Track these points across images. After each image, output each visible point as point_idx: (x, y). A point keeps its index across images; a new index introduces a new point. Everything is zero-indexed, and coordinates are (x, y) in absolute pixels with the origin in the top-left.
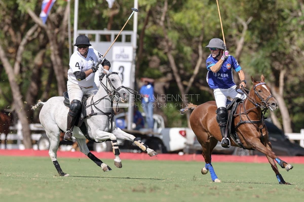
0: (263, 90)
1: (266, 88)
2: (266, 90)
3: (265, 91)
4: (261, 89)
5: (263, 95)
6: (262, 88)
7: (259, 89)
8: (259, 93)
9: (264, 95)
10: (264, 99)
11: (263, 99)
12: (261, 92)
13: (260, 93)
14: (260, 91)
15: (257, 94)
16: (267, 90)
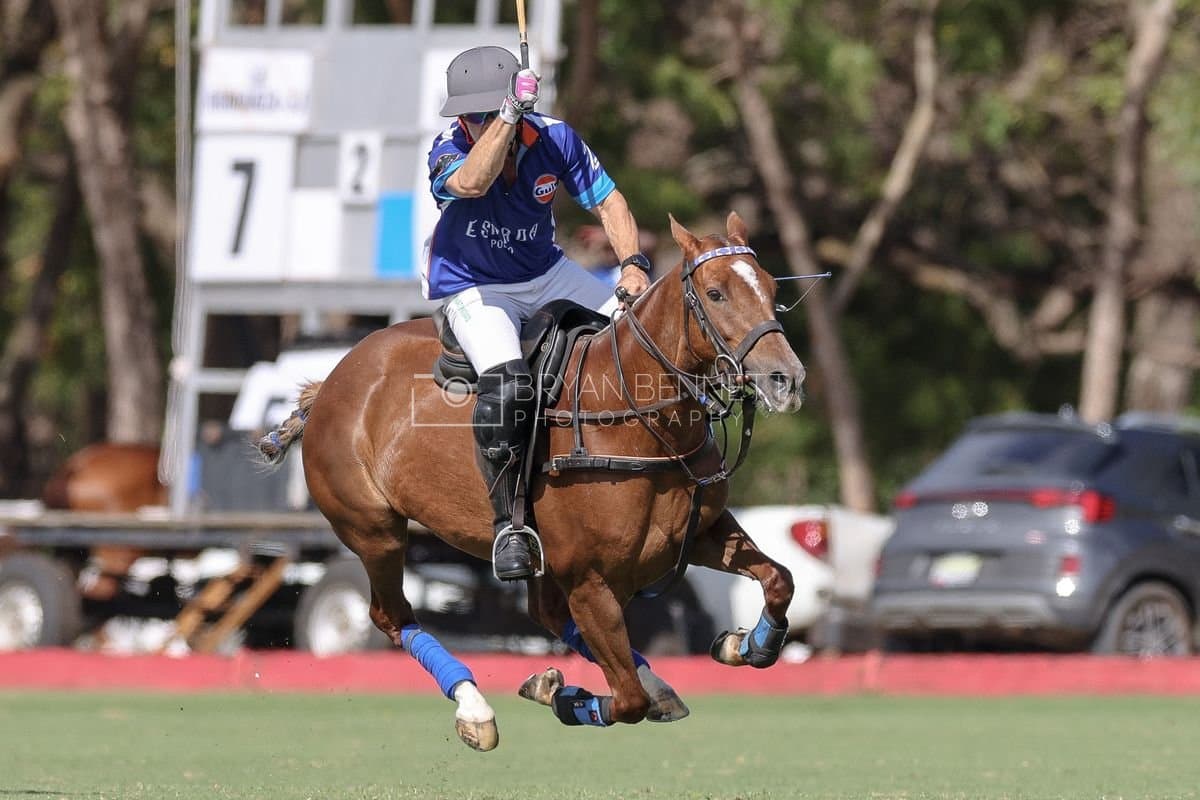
0: (736, 291)
1: (753, 281)
2: (749, 291)
3: (742, 300)
4: (725, 285)
5: (729, 318)
6: (729, 279)
7: (713, 285)
8: (709, 304)
9: (739, 318)
10: (731, 343)
11: (727, 339)
12: (722, 305)
13: (715, 304)
14: (715, 296)
15: (697, 309)
16: (758, 293)
